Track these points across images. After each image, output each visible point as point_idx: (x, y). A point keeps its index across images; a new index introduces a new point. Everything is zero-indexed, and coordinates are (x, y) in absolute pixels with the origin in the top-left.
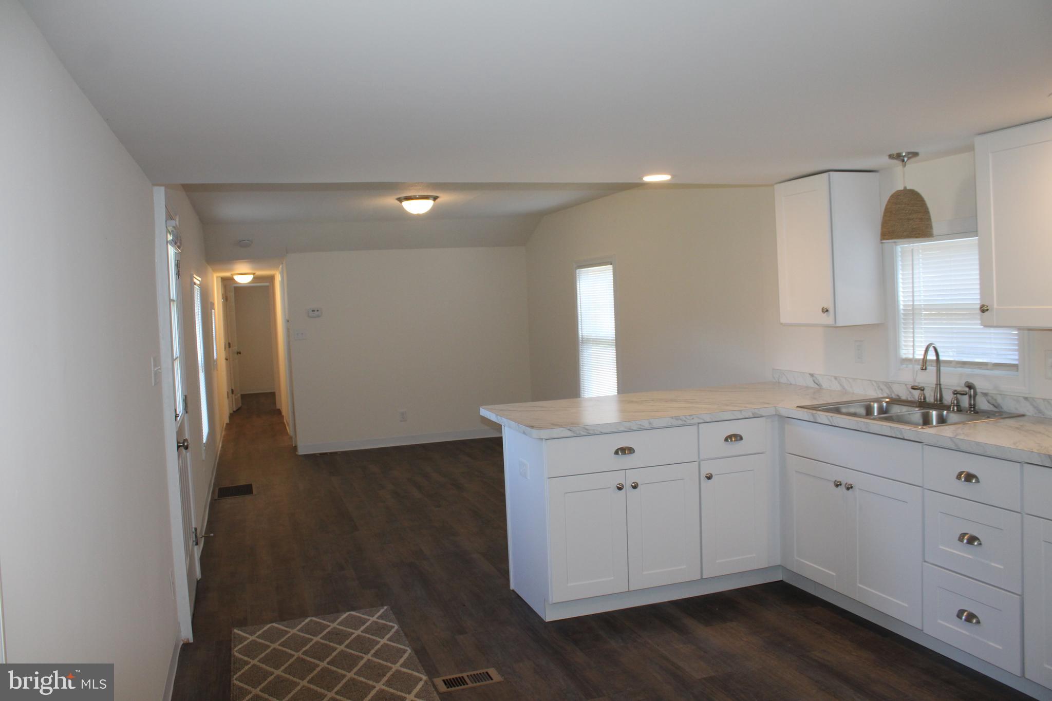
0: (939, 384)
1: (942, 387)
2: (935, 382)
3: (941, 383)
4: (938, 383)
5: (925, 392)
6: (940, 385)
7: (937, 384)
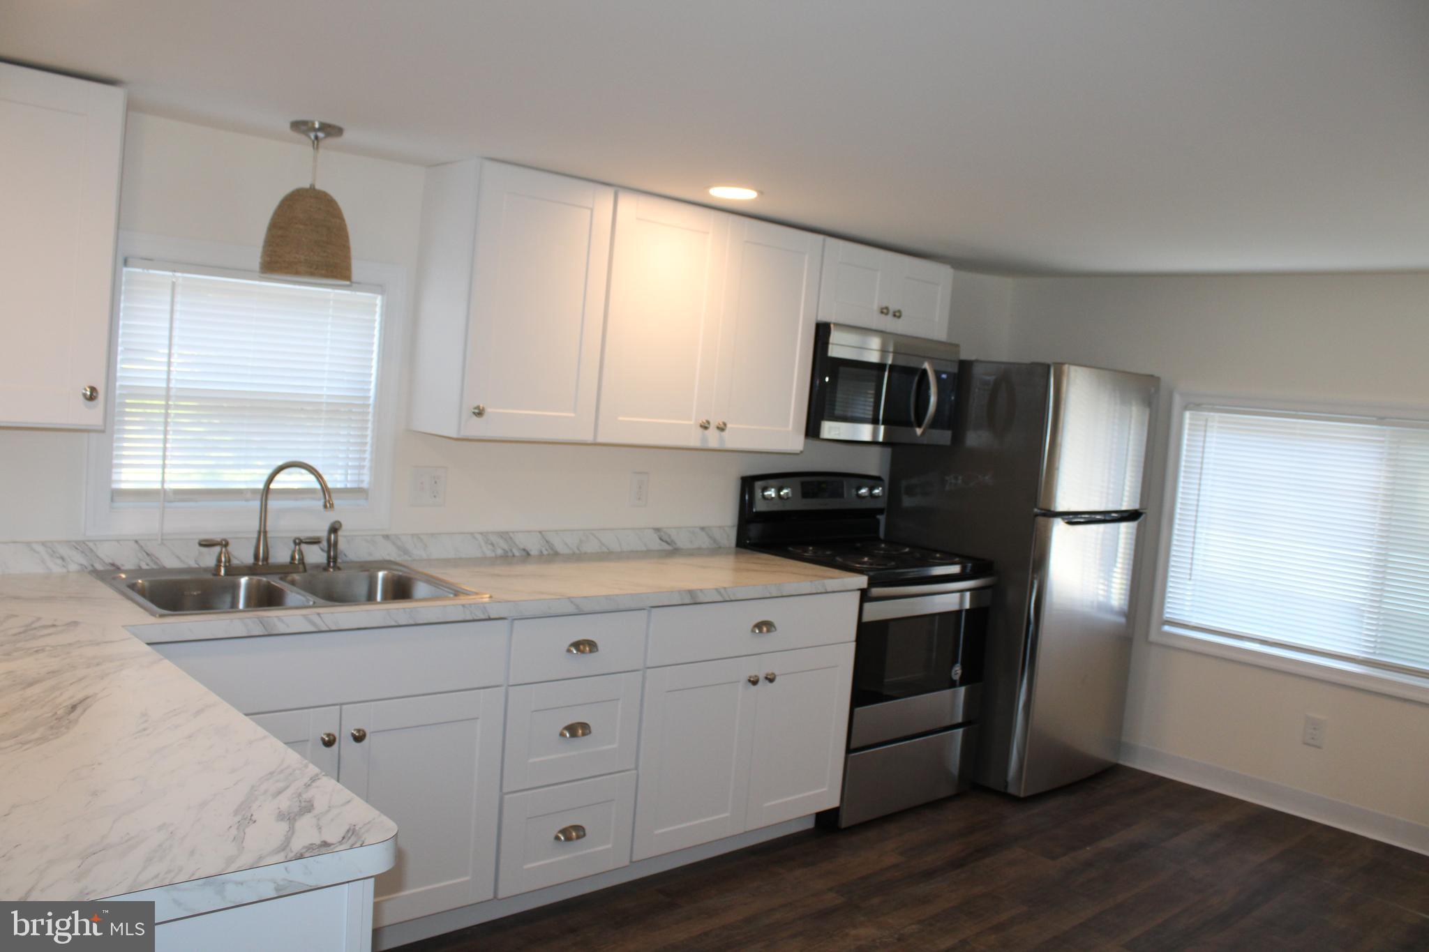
0: (263, 532)
1: (269, 535)
2: (257, 528)
3: (268, 529)
4: (262, 529)
5: (230, 548)
6: (265, 532)
7: (259, 532)
